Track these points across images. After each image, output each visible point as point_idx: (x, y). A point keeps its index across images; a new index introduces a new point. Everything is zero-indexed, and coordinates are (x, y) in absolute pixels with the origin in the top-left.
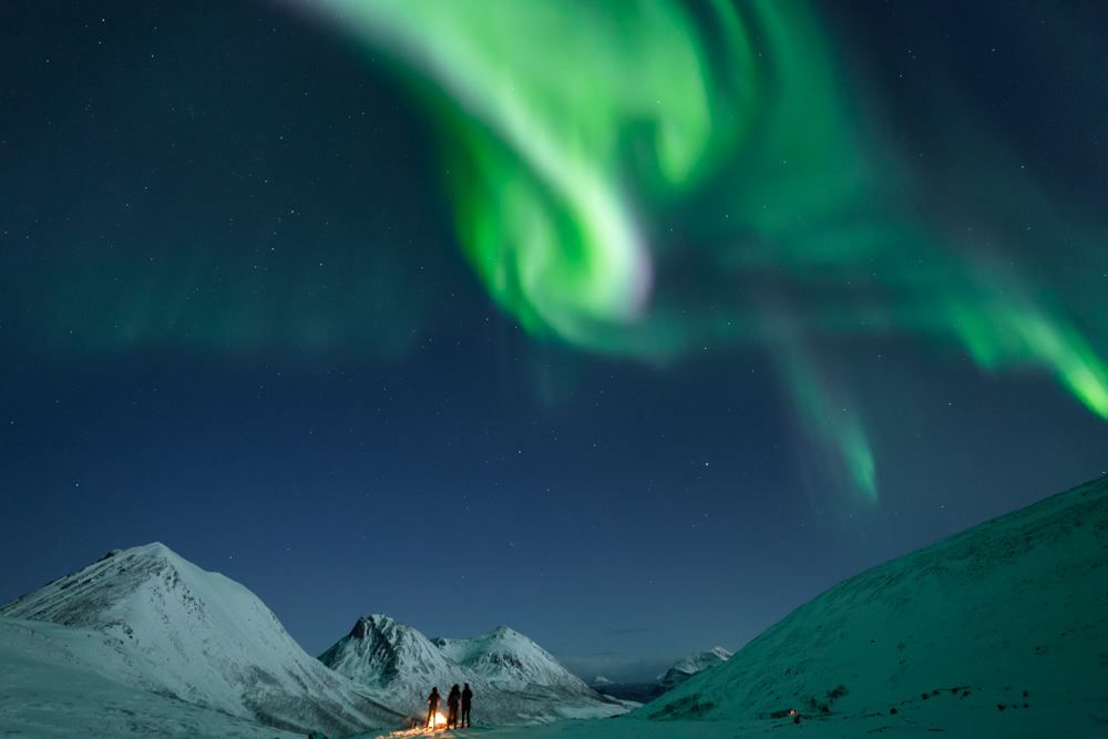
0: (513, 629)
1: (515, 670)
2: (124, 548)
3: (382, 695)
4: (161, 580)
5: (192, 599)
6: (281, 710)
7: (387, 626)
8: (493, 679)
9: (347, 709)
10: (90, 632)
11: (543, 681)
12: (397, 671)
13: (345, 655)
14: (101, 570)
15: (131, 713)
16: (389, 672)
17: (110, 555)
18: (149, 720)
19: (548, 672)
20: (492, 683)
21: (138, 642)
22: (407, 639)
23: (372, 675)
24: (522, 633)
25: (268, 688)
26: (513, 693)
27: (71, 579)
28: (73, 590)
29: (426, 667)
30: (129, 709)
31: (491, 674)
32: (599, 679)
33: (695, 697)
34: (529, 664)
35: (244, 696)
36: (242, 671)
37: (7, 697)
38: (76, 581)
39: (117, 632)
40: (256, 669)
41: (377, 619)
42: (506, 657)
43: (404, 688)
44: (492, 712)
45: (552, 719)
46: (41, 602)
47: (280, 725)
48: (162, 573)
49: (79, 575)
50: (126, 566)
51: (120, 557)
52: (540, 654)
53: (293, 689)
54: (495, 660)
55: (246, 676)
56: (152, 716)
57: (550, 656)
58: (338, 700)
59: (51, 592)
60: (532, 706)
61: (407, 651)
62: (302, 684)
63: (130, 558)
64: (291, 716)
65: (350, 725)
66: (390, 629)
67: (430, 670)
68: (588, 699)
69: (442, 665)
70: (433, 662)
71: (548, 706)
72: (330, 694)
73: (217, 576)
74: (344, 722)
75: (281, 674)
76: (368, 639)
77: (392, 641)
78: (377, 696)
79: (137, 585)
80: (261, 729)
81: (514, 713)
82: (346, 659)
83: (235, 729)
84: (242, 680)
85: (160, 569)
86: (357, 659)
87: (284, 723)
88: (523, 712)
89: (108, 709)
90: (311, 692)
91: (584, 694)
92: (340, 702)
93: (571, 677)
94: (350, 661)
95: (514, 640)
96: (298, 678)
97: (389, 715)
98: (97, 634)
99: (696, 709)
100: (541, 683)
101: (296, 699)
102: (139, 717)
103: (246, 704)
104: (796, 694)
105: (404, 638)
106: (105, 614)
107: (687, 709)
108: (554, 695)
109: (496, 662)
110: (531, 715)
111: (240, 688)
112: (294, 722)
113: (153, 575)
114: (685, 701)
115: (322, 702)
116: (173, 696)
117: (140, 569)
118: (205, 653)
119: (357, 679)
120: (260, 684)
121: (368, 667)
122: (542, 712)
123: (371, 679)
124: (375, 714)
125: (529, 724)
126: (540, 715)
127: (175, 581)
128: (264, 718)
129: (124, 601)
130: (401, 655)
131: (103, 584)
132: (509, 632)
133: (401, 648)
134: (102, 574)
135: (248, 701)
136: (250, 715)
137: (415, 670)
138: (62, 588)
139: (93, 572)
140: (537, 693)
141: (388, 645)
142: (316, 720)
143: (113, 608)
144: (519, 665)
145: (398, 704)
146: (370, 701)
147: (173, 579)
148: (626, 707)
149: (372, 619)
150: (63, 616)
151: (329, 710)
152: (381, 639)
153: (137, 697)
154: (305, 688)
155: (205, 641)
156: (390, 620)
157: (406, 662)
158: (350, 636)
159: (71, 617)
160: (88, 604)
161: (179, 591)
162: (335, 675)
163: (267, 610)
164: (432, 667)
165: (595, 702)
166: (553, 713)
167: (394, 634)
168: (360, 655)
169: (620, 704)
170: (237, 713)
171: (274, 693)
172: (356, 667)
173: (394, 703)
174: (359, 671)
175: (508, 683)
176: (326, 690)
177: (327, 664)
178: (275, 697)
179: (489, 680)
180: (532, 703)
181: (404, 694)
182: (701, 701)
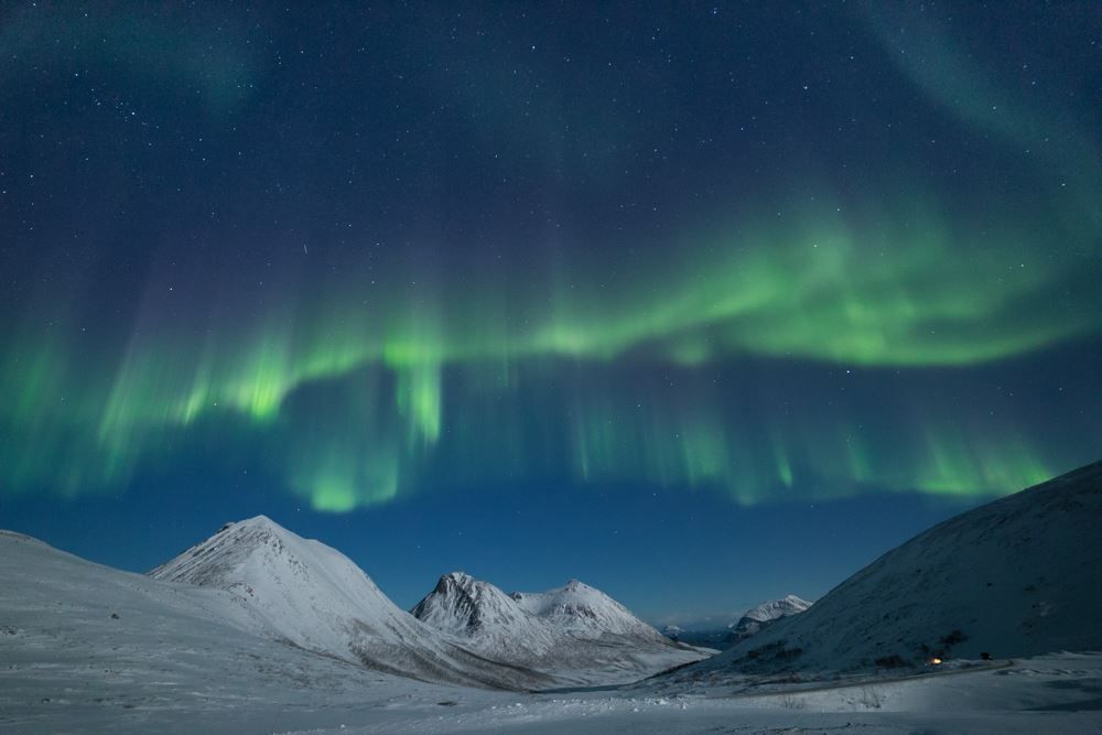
0: (583, 582)
1: (589, 621)
2: (236, 521)
3: (470, 643)
4: (269, 546)
5: (296, 563)
6: (382, 655)
7: (467, 583)
8: (569, 628)
9: (439, 655)
10: (220, 591)
11: (617, 630)
12: (480, 622)
13: (431, 610)
14: (221, 539)
15: (257, 658)
16: (474, 622)
17: (226, 527)
18: (272, 663)
19: (620, 621)
20: (569, 632)
21: (258, 599)
22: (486, 593)
23: (457, 626)
24: (593, 586)
25: (369, 637)
26: (589, 641)
27: (199, 548)
28: (202, 557)
29: (507, 619)
30: (255, 654)
31: (567, 623)
32: (670, 627)
33: (780, 643)
34: (602, 614)
35: (350, 644)
36: (346, 623)
37: (160, 642)
38: (203, 550)
39: (241, 591)
40: (357, 621)
41: (457, 577)
42: (579, 609)
43: (488, 637)
44: (571, 658)
45: (629, 664)
46: (180, 568)
47: (383, 668)
48: (269, 541)
49: (204, 545)
50: (239, 536)
51: (234, 528)
52: (612, 606)
53: (392, 638)
54: (569, 611)
55: (350, 627)
56: (275, 660)
57: (623, 608)
58: (431, 647)
59: (185, 559)
60: (607, 652)
61: (487, 605)
62: (398, 634)
63: (242, 530)
64: (393, 661)
65: (444, 669)
66: (470, 585)
67: (510, 621)
68: (663, 646)
69: (521, 617)
70: (511, 613)
71: (624, 652)
72: (424, 643)
73: (314, 542)
74: (438, 666)
75: (380, 626)
76: (451, 595)
77: (473, 596)
78: (464, 644)
79: (251, 551)
80: (368, 673)
81: (591, 659)
82: (434, 612)
83: (345, 672)
84: (346, 630)
85: (267, 537)
86: (443, 612)
87: (387, 667)
88: (601, 658)
89: (239, 654)
90: (406, 640)
91: (660, 642)
92: (434, 650)
93: (644, 625)
94: (437, 614)
95: (586, 593)
96: (394, 629)
97: (477, 661)
98: (225, 592)
99: (782, 655)
100: (614, 631)
101: (395, 647)
102: (264, 661)
103: (353, 651)
104: (900, 640)
105: (483, 593)
106: (229, 576)
107: (774, 655)
108: (629, 643)
109: (570, 613)
110: (609, 660)
111: (346, 638)
112: (395, 666)
113: (262, 543)
114: (770, 647)
115: (418, 649)
116: (292, 644)
117: (251, 538)
118: (313, 608)
119: (446, 629)
120: (362, 634)
121: (454, 619)
122: (619, 658)
123: (456, 630)
124: (465, 661)
125: (607, 668)
126: (618, 661)
127: (281, 547)
128: (370, 663)
129: (242, 565)
130: (482, 609)
131: (224, 551)
132: (581, 586)
133: (481, 602)
134: (222, 544)
135: (354, 649)
136: (358, 660)
137: (496, 621)
138: (195, 555)
139: (215, 541)
140: (613, 640)
141: (469, 599)
142: (414, 665)
143: (235, 571)
144: (593, 615)
145: (484, 652)
146: (459, 648)
147: (279, 546)
148: (701, 653)
149: (452, 577)
150: (198, 579)
151: (424, 656)
152: (463, 594)
153: (261, 644)
154: (401, 637)
155: (312, 598)
156: (469, 577)
157: (487, 614)
158: (435, 592)
159: (204, 578)
160: (215, 569)
161: (285, 556)
162: (427, 626)
163: (361, 571)
164: (512, 618)
165: (669, 648)
166: (632, 659)
167: (474, 589)
168: (446, 608)
169: (694, 650)
170: (347, 658)
171: (375, 641)
172: (444, 619)
173: (480, 650)
174: (447, 622)
175: (583, 632)
176: (419, 639)
177: (417, 616)
178: (375, 645)
179: (566, 629)
180: (609, 650)
181: (488, 643)
182: (787, 647)
